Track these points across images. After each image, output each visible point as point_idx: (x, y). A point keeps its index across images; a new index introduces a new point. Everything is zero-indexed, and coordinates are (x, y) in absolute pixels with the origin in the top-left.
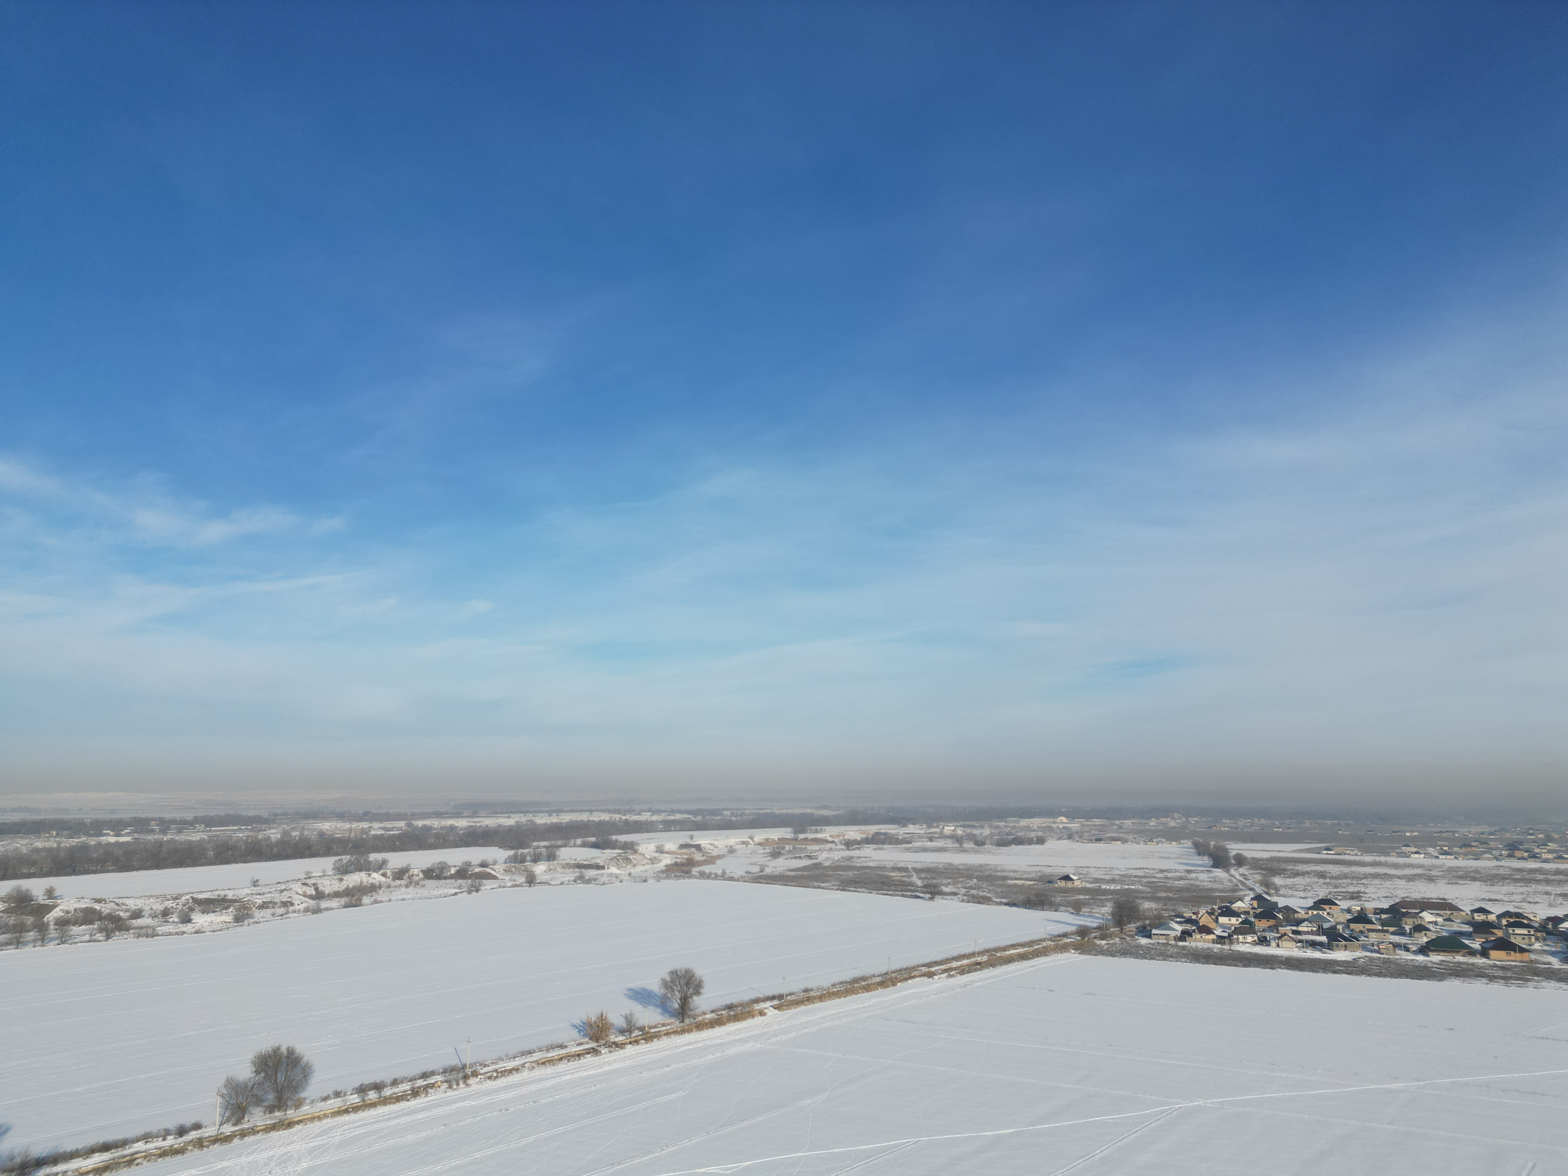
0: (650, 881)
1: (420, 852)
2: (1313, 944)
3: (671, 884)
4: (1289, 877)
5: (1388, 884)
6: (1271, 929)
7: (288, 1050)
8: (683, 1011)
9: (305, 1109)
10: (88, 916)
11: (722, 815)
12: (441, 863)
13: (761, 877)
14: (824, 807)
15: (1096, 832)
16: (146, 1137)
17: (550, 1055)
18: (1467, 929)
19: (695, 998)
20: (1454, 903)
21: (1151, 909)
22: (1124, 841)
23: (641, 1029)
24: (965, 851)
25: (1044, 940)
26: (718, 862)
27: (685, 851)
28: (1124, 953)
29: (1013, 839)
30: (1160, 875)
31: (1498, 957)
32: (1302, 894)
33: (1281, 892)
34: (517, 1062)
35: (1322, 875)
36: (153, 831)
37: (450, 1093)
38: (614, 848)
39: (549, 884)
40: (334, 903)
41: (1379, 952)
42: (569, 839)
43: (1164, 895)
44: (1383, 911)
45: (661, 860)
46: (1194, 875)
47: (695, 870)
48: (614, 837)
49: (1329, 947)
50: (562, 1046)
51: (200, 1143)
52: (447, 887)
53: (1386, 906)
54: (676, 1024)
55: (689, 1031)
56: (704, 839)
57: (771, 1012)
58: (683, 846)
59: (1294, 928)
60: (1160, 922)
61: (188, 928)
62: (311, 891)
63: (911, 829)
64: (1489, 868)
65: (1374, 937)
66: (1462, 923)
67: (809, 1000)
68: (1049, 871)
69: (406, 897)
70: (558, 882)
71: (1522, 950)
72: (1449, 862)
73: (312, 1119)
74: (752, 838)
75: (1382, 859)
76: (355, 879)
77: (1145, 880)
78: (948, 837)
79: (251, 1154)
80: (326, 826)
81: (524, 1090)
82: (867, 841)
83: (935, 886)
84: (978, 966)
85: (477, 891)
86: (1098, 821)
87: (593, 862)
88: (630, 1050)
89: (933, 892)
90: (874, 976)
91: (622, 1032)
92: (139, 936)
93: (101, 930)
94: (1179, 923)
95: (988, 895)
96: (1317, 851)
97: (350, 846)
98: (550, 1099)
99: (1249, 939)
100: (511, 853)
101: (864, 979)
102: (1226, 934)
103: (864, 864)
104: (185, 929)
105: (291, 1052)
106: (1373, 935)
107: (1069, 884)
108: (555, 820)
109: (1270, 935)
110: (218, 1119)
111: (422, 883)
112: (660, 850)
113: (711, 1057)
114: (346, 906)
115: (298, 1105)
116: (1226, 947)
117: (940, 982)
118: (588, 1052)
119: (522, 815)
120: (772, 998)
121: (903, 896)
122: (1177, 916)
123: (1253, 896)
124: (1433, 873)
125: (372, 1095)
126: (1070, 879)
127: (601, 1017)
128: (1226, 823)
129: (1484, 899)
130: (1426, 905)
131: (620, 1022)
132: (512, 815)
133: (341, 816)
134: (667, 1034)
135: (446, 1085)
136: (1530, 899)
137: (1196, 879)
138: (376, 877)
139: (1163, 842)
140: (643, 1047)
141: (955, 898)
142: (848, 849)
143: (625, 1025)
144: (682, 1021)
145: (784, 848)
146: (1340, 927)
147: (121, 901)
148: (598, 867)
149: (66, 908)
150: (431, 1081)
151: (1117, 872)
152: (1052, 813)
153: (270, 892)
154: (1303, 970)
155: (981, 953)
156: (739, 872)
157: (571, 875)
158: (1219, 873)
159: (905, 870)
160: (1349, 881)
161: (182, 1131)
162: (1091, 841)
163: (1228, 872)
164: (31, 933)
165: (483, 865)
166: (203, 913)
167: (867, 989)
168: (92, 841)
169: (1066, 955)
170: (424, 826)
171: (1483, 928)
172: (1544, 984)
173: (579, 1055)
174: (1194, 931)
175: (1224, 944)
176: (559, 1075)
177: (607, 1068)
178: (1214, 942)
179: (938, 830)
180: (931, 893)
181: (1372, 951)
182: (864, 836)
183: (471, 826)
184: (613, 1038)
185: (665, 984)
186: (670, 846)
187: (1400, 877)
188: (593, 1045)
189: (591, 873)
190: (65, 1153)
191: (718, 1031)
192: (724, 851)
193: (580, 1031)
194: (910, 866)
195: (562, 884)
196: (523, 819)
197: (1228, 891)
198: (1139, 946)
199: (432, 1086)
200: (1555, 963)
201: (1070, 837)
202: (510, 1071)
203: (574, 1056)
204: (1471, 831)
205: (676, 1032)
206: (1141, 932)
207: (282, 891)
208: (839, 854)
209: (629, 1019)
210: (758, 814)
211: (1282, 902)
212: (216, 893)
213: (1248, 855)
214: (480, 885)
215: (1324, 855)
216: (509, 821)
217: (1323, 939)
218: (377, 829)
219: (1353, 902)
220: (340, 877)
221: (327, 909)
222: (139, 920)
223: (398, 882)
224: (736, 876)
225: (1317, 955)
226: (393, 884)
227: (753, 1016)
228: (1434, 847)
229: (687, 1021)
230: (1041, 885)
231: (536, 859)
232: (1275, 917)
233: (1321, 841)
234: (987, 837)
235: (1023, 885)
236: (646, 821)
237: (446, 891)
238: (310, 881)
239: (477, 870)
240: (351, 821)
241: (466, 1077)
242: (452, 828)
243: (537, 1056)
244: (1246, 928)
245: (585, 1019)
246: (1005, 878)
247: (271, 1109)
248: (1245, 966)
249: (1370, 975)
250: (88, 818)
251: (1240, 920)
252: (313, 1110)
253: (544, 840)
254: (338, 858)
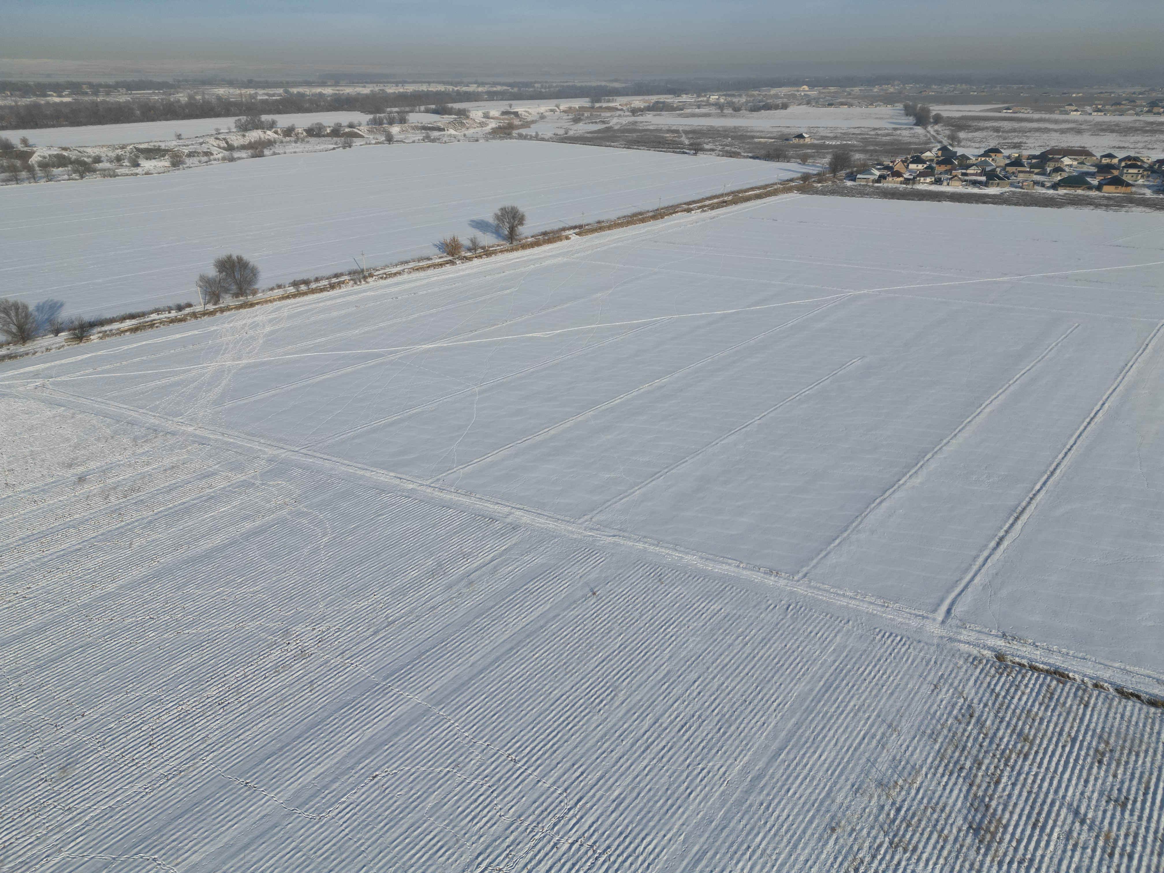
0: (481, 141)
1: (300, 115)
2: (975, 183)
3: (496, 143)
4: (971, 132)
5: (1045, 136)
6: (946, 172)
7: (237, 257)
8: (511, 236)
9: (260, 295)
10: (61, 161)
11: (534, 87)
12: (318, 124)
13: (566, 138)
14: (616, 80)
15: (829, 98)
16: (157, 311)
17: (421, 264)
18: (1093, 169)
19: (520, 227)
20: (1090, 150)
21: (859, 159)
22: (850, 105)
23: (483, 248)
24: (725, 116)
25: (776, 184)
26: (532, 126)
27: (506, 117)
28: (833, 192)
29: (764, 106)
30: (872, 133)
31: (1109, 190)
32: (977, 145)
33: (962, 144)
34: (399, 268)
35: (997, 130)
36: (86, 93)
37: (356, 287)
38: (450, 114)
39: (404, 142)
40: (243, 154)
41: (1021, 188)
42: (415, 106)
43: (872, 148)
44: (1034, 157)
45: (488, 124)
46: (898, 132)
47: (515, 133)
48: (450, 105)
49: (986, 184)
50: (429, 259)
51: (194, 315)
52: (327, 144)
53: (1038, 153)
54: (507, 245)
55: (517, 249)
56: (521, 108)
57: (574, 237)
58: (504, 113)
59: (964, 171)
60: (865, 169)
61: (139, 170)
62: (223, 144)
63: (684, 98)
64: (1128, 122)
65: (1021, 177)
66: (1092, 165)
67: (601, 229)
68: (788, 130)
69: (297, 150)
70: (411, 141)
71: (1128, 185)
72: (1098, 117)
73: (266, 302)
74: (558, 106)
75: (1047, 116)
76: (254, 135)
77: (860, 137)
78: (713, 105)
79: (232, 321)
80: (221, 91)
81: (406, 286)
82: (649, 109)
83: (699, 144)
84: (725, 204)
85: (350, 146)
86: (832, 89)
87: (435, 125)
88: (476, 262)
89: (697, 149)
90: (648, 212)
91: (469, 250)
92: (104, 176)
93: (75, 172)
94: (879, 169)
95: (739, 150)
96: (999, 110)
97: (244, 108)
98: (425, 292)
99: (928, 180)
100: (371, 116)
101: (641, 214)
102: (912, 177)
103: (645, 128)
104: (137, 171)
105: (240, 259)
106: (1021, 175)
107: (802, 141)
108: (401, 90)
109: (944, 177)
110: (202, 301)
111: (306, 140)
112: (486, 116)
113: (532, 266)
114: (253, 156)
115: (254, 293)
116: (909, 187)
117: (696, 215)
118: (447, 262)
119: (375, 85)
120: (575, 227)
121: (674, 152)
122: (878, 164)
123: (939, 147)
124: (1083, 127)
125: (303, 288)
126: (803, 137)
127: (454, 240)
128: (934, 90)
129: (1114, 147)
130: (1068, 152)
131: (467, 243)
132: (367, 85)
133: (231, 83)
134: (502, 251)
135: (352, 282)
136: (1150, 146)
137: (900, 135)
138: (270, 134)
139: (880, 106)
140: (485, 260)
141: (713, 153)
142: (634, 115)
143: (471, 245)
144: (511, 243)
145: (583, 115)
146: (998, 170)
147: (82, 149)
148: (440, 129)
149: (42, 154)
150: (342, 279)
151: (840, 131)
152: (797, 83)
153: (192, 144)
154: (961, 202)
155: (728, 194)
156: (549, 134)
157: (419, 136)
158: (919, 130)
159: (677, 131)
160: (1016, 134)
161: (180, 308)
162: (824, 106)
163: (925, 129)
164: (24, 173)
165: (351, 126)
166: (147, 159)
167: (643, 221)
168: (42, 101)
169: (791, 195)
170: (299, 93)
171: (1104, 169)
172: (1134, 209)
173: (441, 265)
174: (888, 175)
175: (908, 184)
176: (429, 277)
177: (461, 273)
178: (901, 183)
179: (705, 99)
180: (695, 150)
181: (1016, 187)
182: (646, 105)
183: (336, 94)
184: (463, 254)
185: (497, 217)
186: (494, 113)
187: (1055, 131)
188: (451, 258)
189: (435, 134)
190: (106, 319)
191: (536, 250)
192: (536, 117)
193: (440, 249)
194: (681, 129)
195: (414, 142)
196: (377, 88)
197: (922, 144)
198: (846, 187)
199: (343, 282)
200: (1148, 193)
201: (808, 103)
202: (395, 274)
203: (437, 265)
204: (1123, 92)
205: (507, 250)
206: (849, 177)
207: (201, 144)
208: (627, 119)
209: (473, 241)
210: (563, 86)
211: (960, 151)
212: (152, 144)
213: (945, 114)
214: (351, 142)
215: (1004, 114)
216: (366, 90)
217: (983, 179)
218: (262, 95)
219: (1014, 150)
220: (242, 133)
221: (239, 158)
222: (101, 164)
223: (288, 139)
224: (546, 137)
225: (976, 190)
226: (284, 140)
227: (561, 240)
228: (1091, 105)
229: (515, 243)
230: (780, 142)
231: (391, 122)
232: (952, 163)
233: (1004, 103)
234: (743, 104)
235: (766, 142)
236: (474, 92)
237: (326, 146)
238: (221, 136)
239: (347, 130)
240: (240, 87)
241: (365, 278)
242: (321, 95)
243: (412, 265)
244: (929, 172)
245: (442, 240)
246: (753, 137)
247: (236, 295)
248: (920, 200)
249: (1009, 205)
250: (31, 81)
251: (925, 166)
252: (265, 296)
253: (395, 107)
254: (237, 118)
